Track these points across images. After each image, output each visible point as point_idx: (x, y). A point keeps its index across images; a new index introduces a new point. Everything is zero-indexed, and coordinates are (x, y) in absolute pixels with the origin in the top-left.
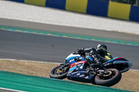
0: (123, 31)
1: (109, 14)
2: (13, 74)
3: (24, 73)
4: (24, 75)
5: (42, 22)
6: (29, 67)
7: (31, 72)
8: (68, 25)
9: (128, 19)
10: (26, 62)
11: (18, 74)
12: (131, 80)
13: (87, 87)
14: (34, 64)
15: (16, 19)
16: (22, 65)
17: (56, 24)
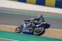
0: (52, 12)
1: (46, 4)
2: (3, 31)
3: (8, 31)
4: (8, 32)
5: (16, 8)
6: (10, 28)
7: (11, 30)
8: (28, 9)
9: (54, 6)
10: (9, 26)
11: (5, 32)
12: (56, 33)
13: (36, 37)
14: (12, 27)
15: (5, 7)
16: (7, 28)
17: (22, 9)
